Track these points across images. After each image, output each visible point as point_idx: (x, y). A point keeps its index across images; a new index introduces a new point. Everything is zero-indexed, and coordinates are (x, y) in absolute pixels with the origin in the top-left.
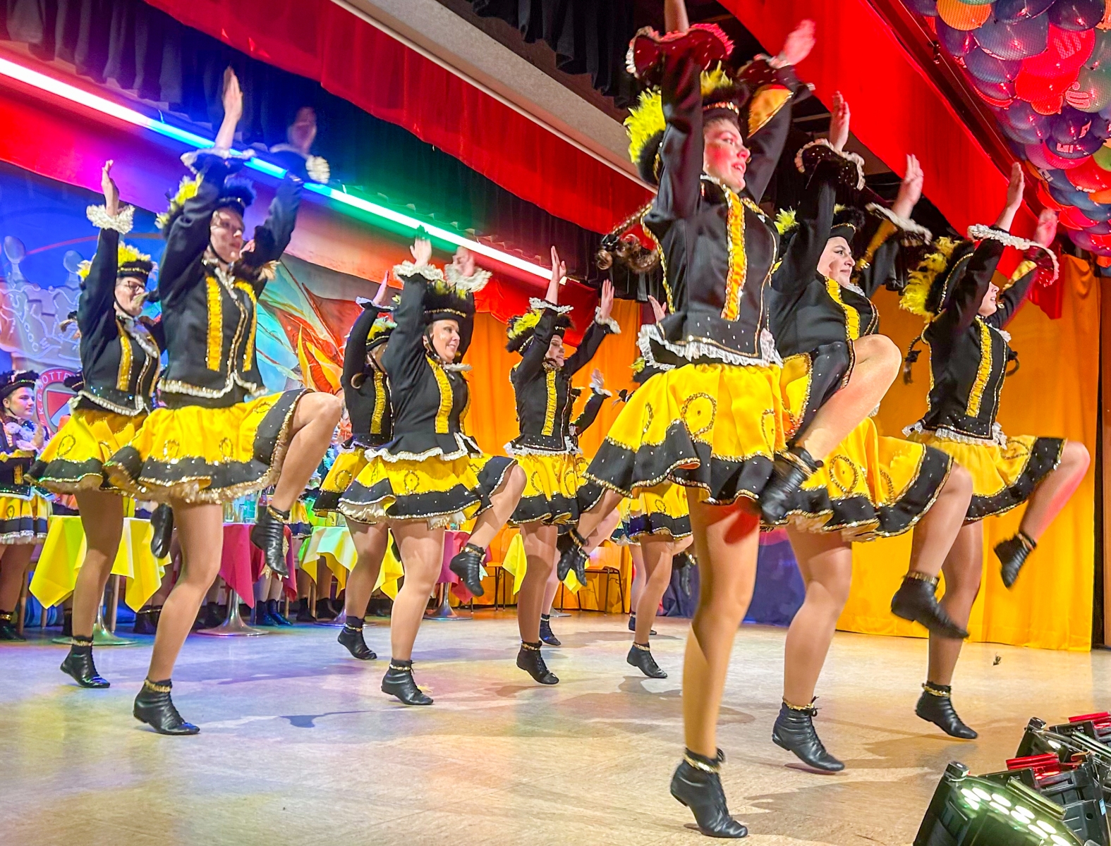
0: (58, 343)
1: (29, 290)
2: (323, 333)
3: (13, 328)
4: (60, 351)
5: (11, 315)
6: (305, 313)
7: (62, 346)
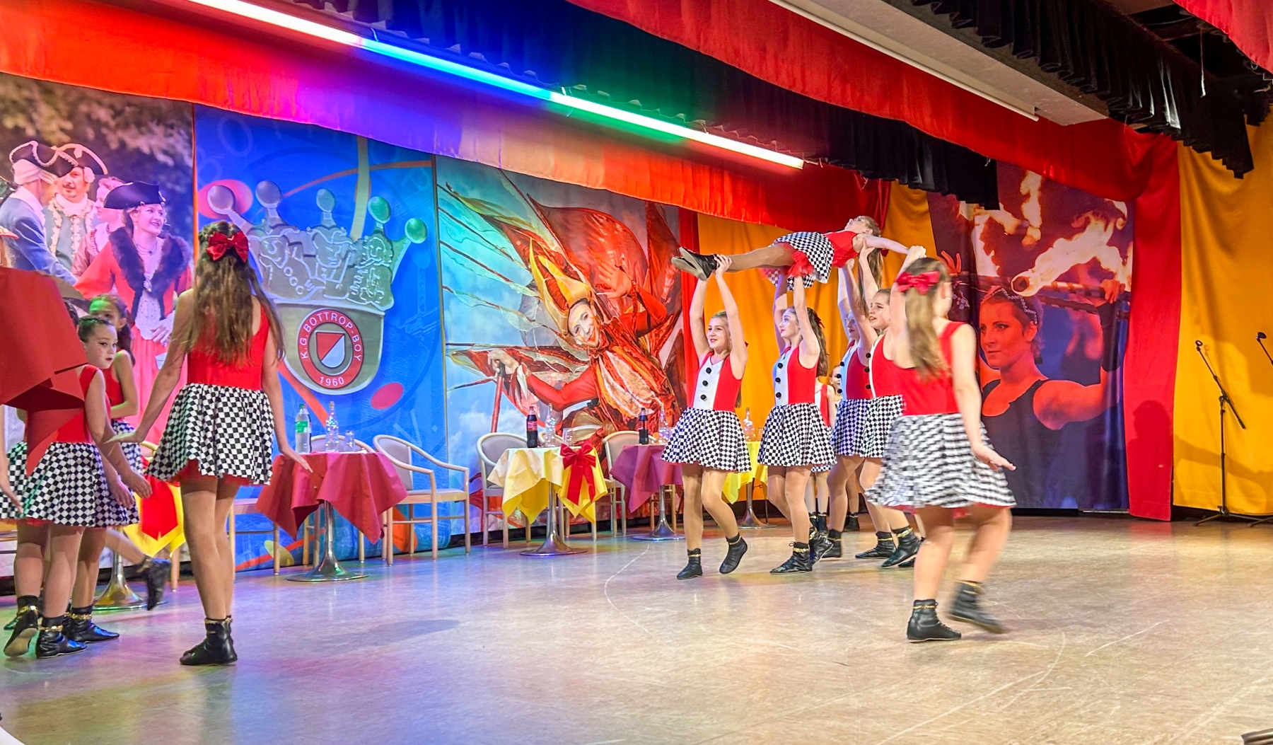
0: (322, 284)
1: (289, 233)
2: (554, 245)
4: (324, 292)
6: (534, 225)
7: (326, 286)
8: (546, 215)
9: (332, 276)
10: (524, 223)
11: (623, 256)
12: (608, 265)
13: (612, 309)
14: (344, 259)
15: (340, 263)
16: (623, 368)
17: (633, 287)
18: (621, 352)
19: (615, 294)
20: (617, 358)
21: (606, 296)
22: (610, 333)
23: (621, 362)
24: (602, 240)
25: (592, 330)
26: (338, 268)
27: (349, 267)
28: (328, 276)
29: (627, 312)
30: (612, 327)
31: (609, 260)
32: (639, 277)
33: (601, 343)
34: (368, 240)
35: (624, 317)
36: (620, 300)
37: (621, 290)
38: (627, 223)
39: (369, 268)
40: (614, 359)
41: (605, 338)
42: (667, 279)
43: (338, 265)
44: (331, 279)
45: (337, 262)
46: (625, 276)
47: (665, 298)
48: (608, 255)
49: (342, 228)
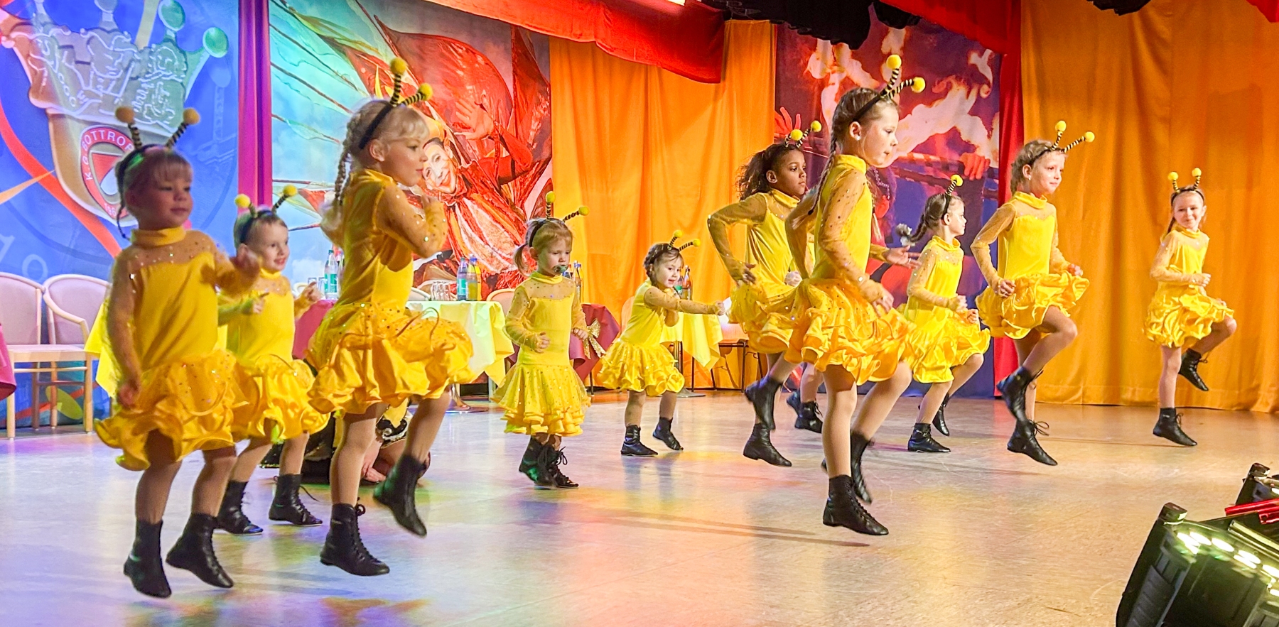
1: (58, 34)
3: (45, 80)
4: (100, 106)
5: (41, 64)
6: (381, 51)
7: (103, 99)
8: (395, 40)
9: (110, 88)
10: (369, 48)
11: (484, 92)
12: (467, 101)
13: (471, 151)
14: (126, 70)
15: (120, 74)
16: (483, 218)
17: (496, 128)
18: (480, 200)
19: (474, 135)
20: (476, 206)
21: (464, 136)
22: (469, 178)
23: (481, 211)
24: (460, 72)
25: (445, 172)
26: (118, 79)
27: (132, 79)
28: (106, 88)
29: (488, 156)
30: (471, 172)
31: (469, 96)
32: (501, 117)
33: (458, 189)
34: (156, 49)
35: (484, 161)
36: (479, 141)
37: (481, 131)
38: (491, 57)
39: (155, 82)
40: (473, 208)
41: (463, 183)
42: (533, 122)
43: (118, 76)
44: (108, 92)
45: (117, 72)
46: (486, 115)
47: (531, 143)
48: (467, 91)
49: (126, 33)
